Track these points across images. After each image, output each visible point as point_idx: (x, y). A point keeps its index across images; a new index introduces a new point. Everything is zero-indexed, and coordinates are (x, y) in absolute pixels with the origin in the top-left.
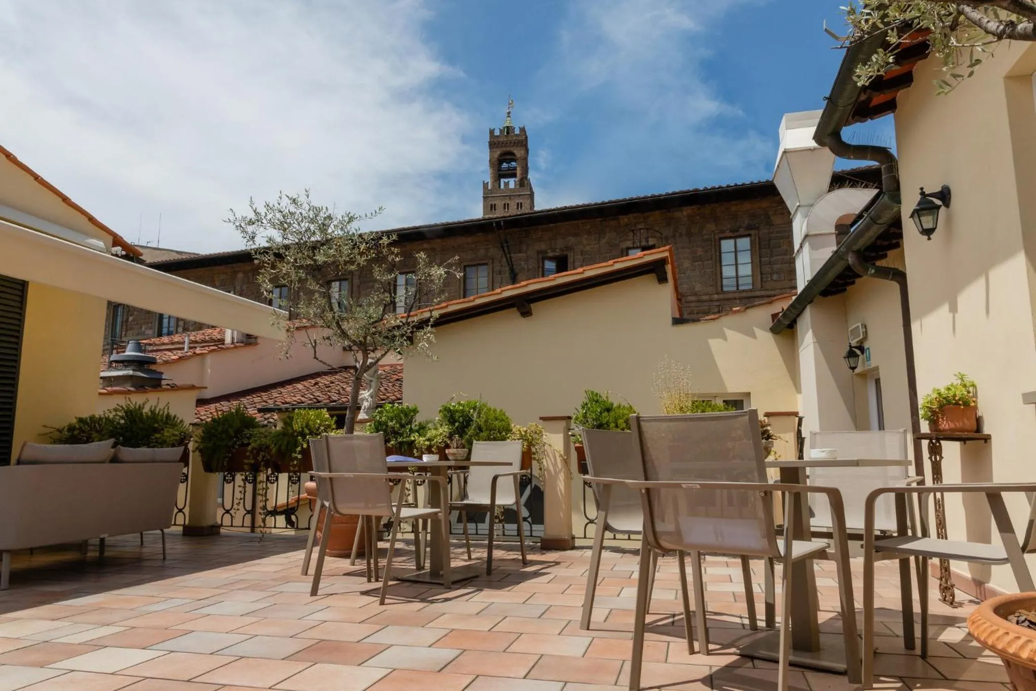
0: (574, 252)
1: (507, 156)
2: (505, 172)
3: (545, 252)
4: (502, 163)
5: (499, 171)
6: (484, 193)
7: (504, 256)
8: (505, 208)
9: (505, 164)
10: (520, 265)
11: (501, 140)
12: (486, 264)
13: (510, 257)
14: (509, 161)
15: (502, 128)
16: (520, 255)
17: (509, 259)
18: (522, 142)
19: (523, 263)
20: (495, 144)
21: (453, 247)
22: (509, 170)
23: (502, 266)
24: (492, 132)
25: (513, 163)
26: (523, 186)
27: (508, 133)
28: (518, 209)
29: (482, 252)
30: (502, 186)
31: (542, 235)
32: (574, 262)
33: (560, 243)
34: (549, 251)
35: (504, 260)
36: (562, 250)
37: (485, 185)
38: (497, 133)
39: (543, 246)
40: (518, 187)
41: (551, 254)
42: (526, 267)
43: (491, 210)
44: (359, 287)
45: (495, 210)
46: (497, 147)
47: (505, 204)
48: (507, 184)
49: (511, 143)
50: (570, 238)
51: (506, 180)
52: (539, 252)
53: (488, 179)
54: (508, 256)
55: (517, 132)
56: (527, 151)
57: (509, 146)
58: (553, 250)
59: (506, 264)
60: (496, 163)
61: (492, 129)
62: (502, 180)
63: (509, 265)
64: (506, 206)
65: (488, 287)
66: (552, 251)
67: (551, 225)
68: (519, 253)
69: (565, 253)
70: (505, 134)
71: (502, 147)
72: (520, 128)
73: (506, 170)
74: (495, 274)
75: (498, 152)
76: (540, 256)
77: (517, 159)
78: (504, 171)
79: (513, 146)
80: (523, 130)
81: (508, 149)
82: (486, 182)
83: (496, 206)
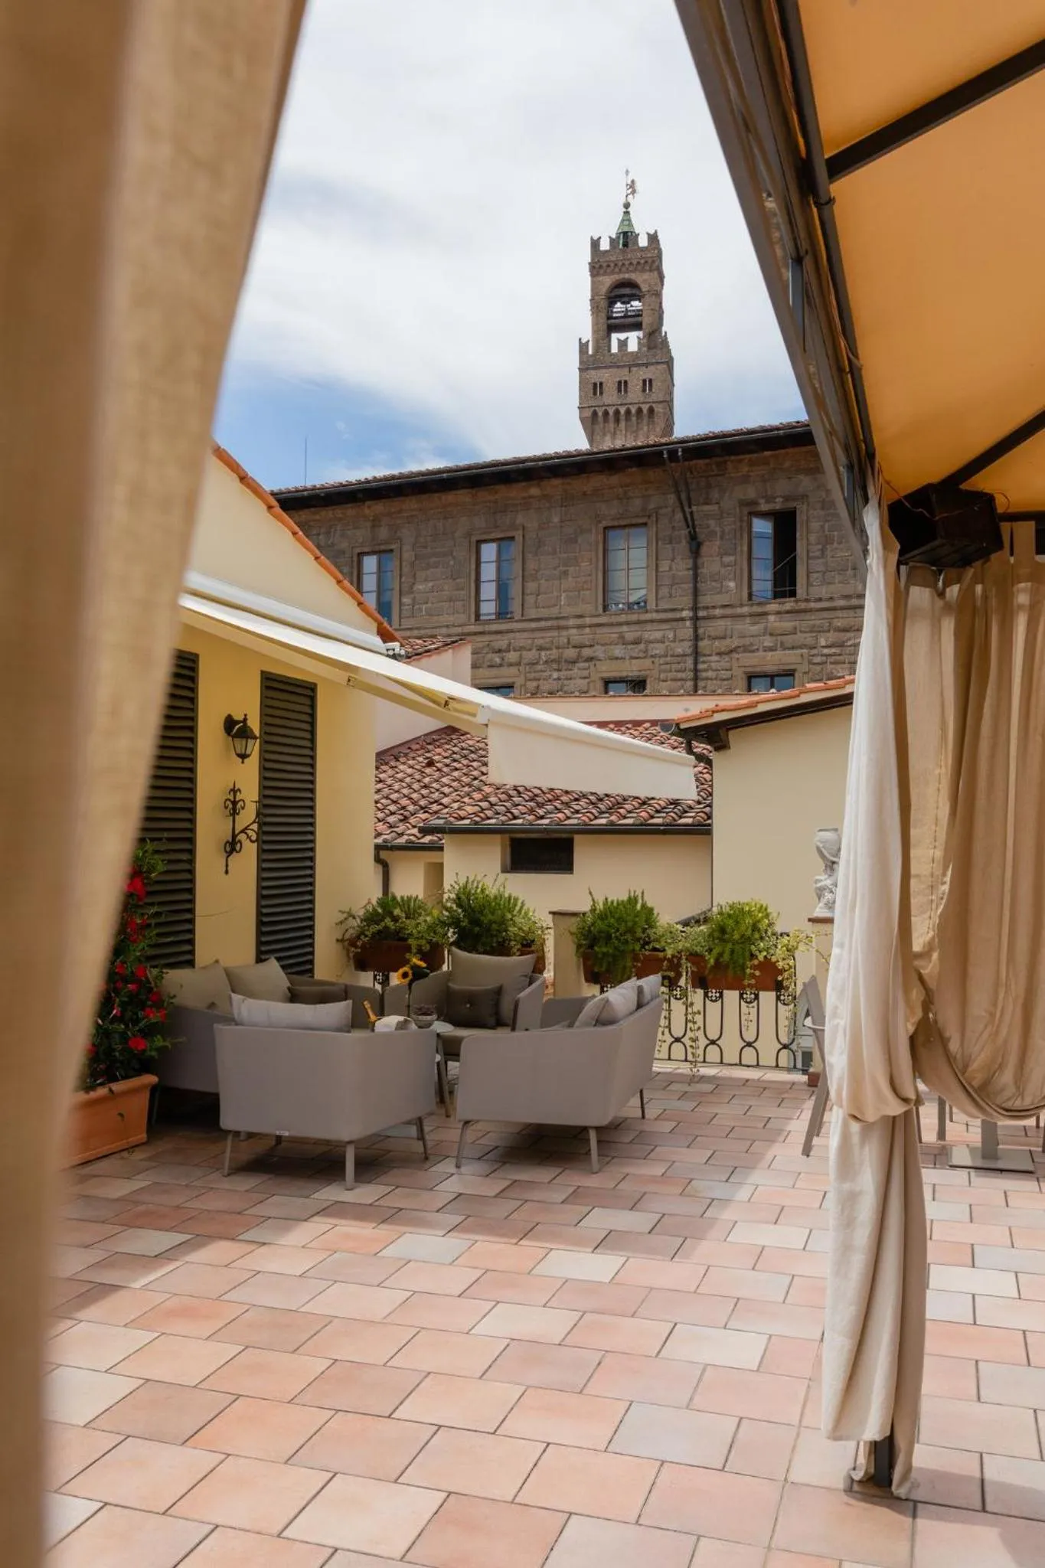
0: (808, 505)
1: (624, 290)
2: (617, 321)
3: (754, 503)
4: (615, 303)
5: (609, 318)
6: (581, 362)
7: (678, 509)
8: (619, 391)
9: (619, 305)
10: (708, 526)
11: (613, 258)
12: (645, 524)
13: (691, 513)
14: (626, 299)
15: (614, 236)
16: (706, 508)
17: (689, 516)
18: (652, 259)
19: (712, 523)
20: (601, 267)
21: (585, 494)
22: (625, 317)
23: (673, 527)
24: (595, 244)
25: (636, 304)
26: (655, 347)
27: (625, 245)
28: (644, 390)
29: (637, 503)
30: (614, 349)
31: (749, 471)
32: (807, 521)
33: (782, 487)
34: (762, 501)
35: (679, 516)
36: (787, 499)
37: (583, 347)
38: (605, 245)
39: (751, 493)
40: (645, 349)
41: (764, 507)
42: (718, 529)
43: (595, 393)
44: (413, 564)
45: (601, 393)
46: (605, 273)
47: (620, 382)
48: (623, 344)
49: (631, 264)
50: (801, 477)
51: (622, 336)
52: (743, 503)
53: (587, 335)
54: (687, 510)
55: (643, 242)
56: (661, 277)
57: (628, 271)
58: (770, 499)
59: (683, 524)
60: (604, 304)
61: (595, 238)
62: (615, 337)
63: (688, 527)
64: (622, 386)
65: (648, 567)
66: (767, 502)
67: (767, 453)
68: (707, 504)
69: (791, 505)
70: (621, 246)
71: (613, 273)
72: (648, 234)
73: (621, 317)
74: (660, 543)
75: (608, 281)
76: (746, 510)
77: (643, 296)
78: (616, 318)
79: (635, 270)
80: (653, 238)
81: (627, 276)
82: (584, 341)
83: (604, 385)
